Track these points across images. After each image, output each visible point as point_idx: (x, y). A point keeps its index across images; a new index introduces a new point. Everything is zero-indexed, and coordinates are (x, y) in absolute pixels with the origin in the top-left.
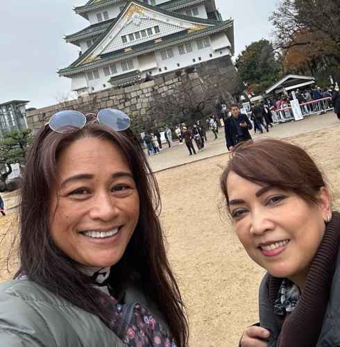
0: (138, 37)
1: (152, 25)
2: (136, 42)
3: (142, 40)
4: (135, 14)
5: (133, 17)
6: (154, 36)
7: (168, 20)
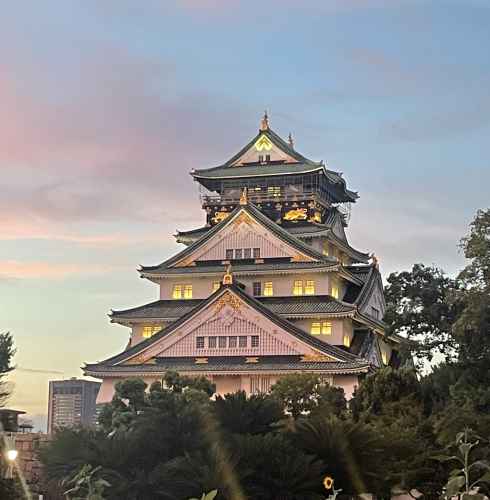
0: (222, 345)
1: (250, 333)
2: (217, 352)
3: (228, 352)
4: (228, 307)
5: (223, 311)
6: (248, 350)
7: (275, 332)
